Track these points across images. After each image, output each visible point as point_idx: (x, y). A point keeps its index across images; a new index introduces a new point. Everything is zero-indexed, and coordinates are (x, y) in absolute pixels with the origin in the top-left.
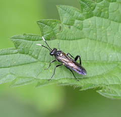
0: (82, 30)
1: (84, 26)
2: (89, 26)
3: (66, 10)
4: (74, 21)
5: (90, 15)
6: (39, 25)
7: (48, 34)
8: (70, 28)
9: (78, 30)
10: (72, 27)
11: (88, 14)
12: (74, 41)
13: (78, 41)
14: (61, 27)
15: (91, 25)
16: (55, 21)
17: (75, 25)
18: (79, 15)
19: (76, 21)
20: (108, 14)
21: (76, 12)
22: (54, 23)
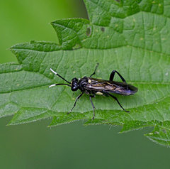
0: (121, 32)
1: (125, 28)
2: (134, 27)
3: (97, 3)
4: (110, 19)
5: (134, 11)
6: (54, 27)
7: (69, 41)
8: (103, 30)
9: (116, 33)
10: (106, 28)
11: (132, 9)
12: (109, 50)
13: (116, 50)
14: (89, 29)
15: (136, 25)
16: (81, 21)
17: (110, 25)
18: (118, 11)
19: (113, 19)
20: (162, 7)
21: (113, 6)
22: (78, 24)
